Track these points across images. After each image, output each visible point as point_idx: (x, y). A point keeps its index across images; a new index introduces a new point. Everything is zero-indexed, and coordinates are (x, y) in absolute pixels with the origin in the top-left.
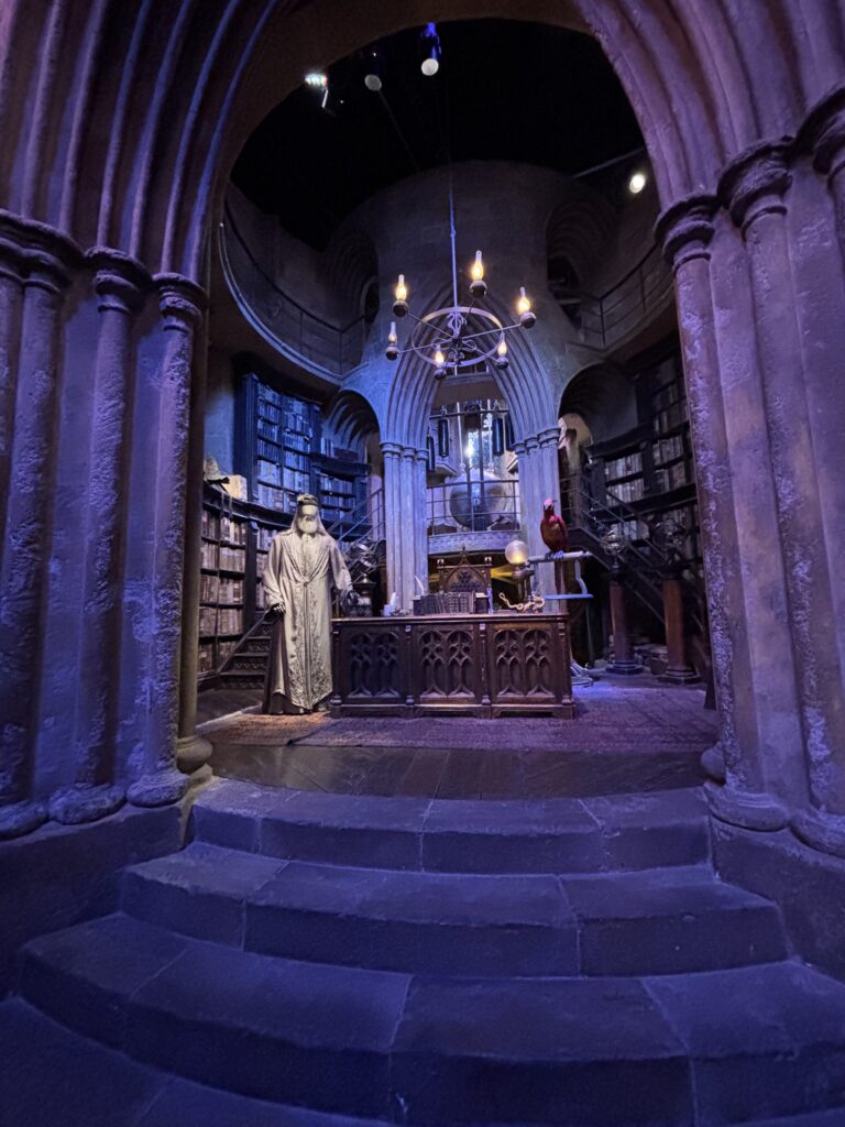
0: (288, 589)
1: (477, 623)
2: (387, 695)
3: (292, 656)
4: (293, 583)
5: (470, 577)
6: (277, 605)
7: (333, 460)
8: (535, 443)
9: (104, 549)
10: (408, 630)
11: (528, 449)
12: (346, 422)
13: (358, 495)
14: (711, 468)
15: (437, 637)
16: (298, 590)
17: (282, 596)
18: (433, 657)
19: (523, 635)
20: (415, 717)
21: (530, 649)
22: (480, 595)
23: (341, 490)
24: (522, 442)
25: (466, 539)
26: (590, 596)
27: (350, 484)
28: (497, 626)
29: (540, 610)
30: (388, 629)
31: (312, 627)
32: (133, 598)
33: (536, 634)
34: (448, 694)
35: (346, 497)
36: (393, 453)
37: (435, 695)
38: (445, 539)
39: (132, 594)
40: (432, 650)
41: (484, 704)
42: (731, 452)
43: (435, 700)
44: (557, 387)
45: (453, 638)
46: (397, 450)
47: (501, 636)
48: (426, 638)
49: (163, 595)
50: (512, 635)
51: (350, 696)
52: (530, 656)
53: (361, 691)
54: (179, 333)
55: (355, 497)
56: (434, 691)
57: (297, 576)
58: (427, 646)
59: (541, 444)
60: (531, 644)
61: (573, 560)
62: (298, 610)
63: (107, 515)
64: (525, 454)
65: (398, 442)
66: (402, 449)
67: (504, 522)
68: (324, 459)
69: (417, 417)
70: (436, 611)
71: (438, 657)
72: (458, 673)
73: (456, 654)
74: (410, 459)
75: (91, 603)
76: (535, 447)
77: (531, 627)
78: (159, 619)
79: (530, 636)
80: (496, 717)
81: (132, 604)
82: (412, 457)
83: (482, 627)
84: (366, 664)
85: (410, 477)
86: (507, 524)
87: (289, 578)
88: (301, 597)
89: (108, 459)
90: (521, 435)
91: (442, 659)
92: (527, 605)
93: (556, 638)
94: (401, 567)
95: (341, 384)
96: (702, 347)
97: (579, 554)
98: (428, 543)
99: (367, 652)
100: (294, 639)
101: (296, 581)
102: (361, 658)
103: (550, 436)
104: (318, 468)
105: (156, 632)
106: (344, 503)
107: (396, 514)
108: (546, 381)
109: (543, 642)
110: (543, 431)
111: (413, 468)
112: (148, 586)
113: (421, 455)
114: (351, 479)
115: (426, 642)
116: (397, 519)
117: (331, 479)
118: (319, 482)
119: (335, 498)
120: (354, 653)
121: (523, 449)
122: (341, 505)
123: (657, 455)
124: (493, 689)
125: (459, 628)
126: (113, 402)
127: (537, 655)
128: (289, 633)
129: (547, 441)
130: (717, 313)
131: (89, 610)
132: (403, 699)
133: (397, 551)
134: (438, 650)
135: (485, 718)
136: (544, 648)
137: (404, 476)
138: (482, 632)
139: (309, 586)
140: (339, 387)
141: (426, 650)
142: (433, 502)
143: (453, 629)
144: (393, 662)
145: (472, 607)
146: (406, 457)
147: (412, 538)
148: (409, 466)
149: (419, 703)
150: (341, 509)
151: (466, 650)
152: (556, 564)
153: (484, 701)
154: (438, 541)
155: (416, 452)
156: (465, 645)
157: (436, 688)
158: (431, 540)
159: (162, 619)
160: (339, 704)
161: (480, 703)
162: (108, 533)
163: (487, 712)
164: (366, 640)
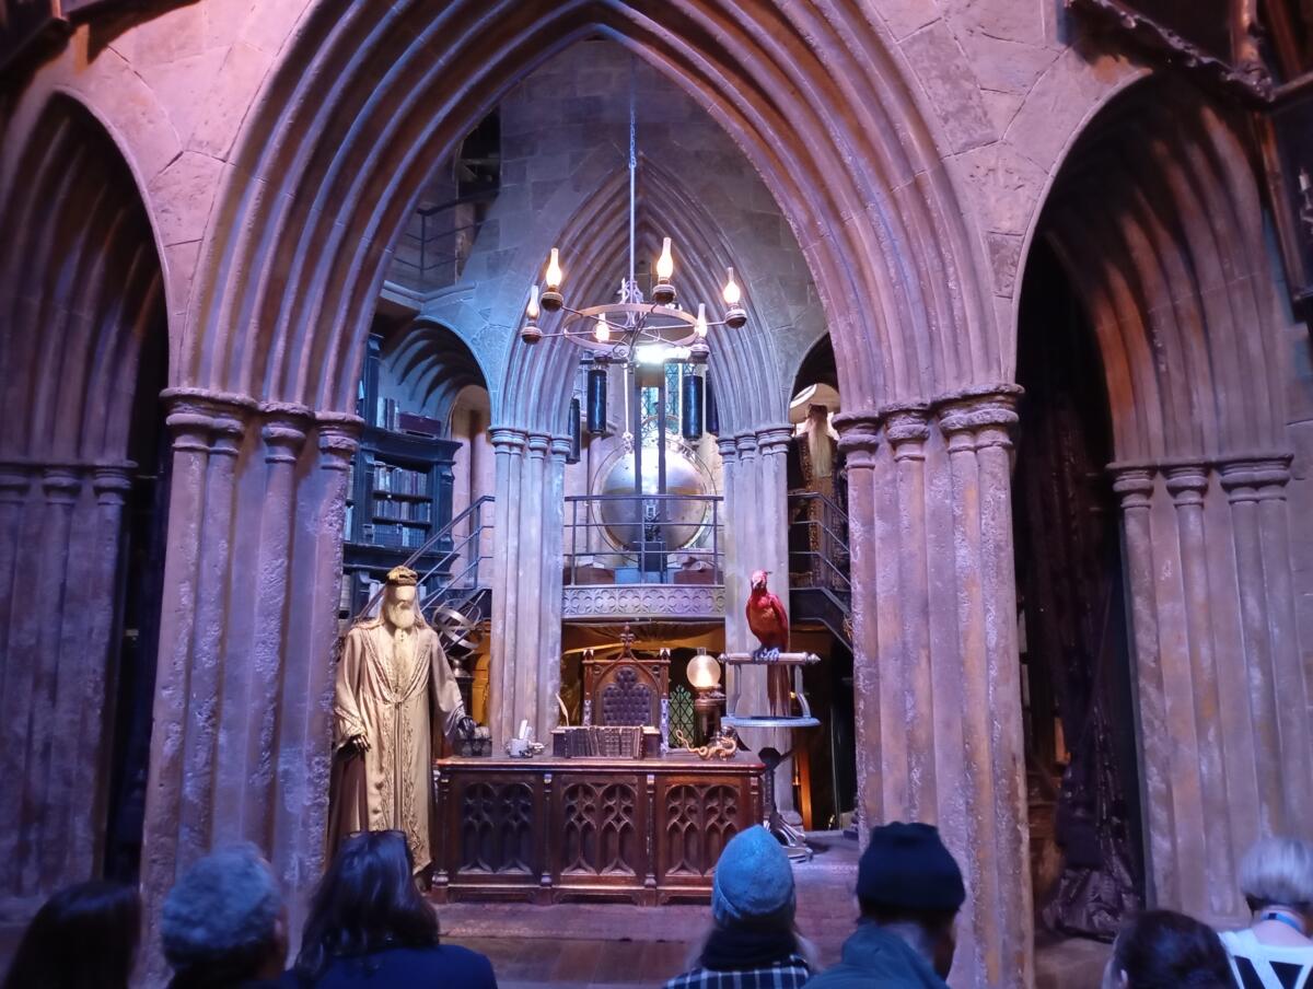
0: (373, 712)
1: (642, 773)
2: (514, 872)
3: (376, 812)
4: (380, 703)
5: (634, 680)
6: (359, 736)
7: (397, 437)
8: (752, 444)
9: (269, 717)
10: (548, 781)
11: (741, 451)
12: (424, 364)
13: (437, 499)
14: (862, 668)
15: (588, 792)
16: (387, 714)
17: (363, 723)
18: (580, 819)
19: (703, 793)
20: (553, 903)
21: (713, 811)
22: (650, 730)
23: (406, 491)
24: (732, 437)
25: (630, 595)
26: (815, 721)
27: (423, 477)
28: (670, 779)
29: (729, 756)
30: (519, 778)
31: (405, 769)
32: (286, 767)
33: (721, 791)
34: (599, 871)
35: (414, 501)
36: (511, 445)
37: (581, 873)
38: (593, 594)
39: (287, 762)
40: (579, 809)
41: (647, 886)
42: (881, 656)
43: (580, 879)
44: (790, 357)
45: (610, 793)
46: (518, 440)
47: (675, 793)
48: (573, 793)
49: (318, 763)
50: (690, 792)
51: (460, 872)
52: (712, 821)
53: (476, 865)
54: (339, 473)
55: (430, 501)
56: (579, 867)
57: (385, 693)
58: (573, 803)
59: (762, 447)
60: (714, 804)
61: (793, 665)
62: (386, 744)
63: (272, 683)
64: (735, 458)
65: (519, 426)
66: (527, 436)
67: (696, 568)
68: (381, 437)
69: (555, 381)
70: (588, 753)
71: (588, 819)
72: (614, 843)
73: (613, 816)
74: (539, 454)
75: (256, 775)
76: (752, 449)
77: (715, 782)
78: (312, 789)
79: (712, 794)
80: (664, 904)
81: (286, 772)
82: (544, 451)
83: (651, 780)
84: (486, 826)
85: (538, 485)
86: (702, 571)
87: (375, 696)
88: (391, 724)
89: (274, 623)
90: (732, 424)
91: (593, 823)
92: (713, 750)
93: (747, 796)
94: (515, 645)
95: (422, 307)
96: (862, 552)
97: (801, 656)
98: (564, 598)
99: (488, 810)
100: (379, 786)
101: (385, 700)
102: (478, 817)
103: (774, 440)
104: (369, 452)
105: (308, 803)
106: (411, 512)
107: (512, 551)
108: (772, 347)
109: (730, 803)
110: (764, 427)
111: (544, 467)
112: (300, 753)
113: (559, 446)
114: (423, 467)
115: (572, 798)
116: (512, 558)
117: (390, 470)
118: (370, 479)
119: (395, 504)
120: (468, 810)
121: (733, 448)
122: (404, 517)
124: (661, 863)
125: (620, 780)
126: (280, 561)
127: (721, 820)
128: (373, 776)
129: (771, 445)
130: (878, 523)
131: (253, 783)
132: (536, 878)
133: (510, 614)
134: (589, 810)
135: (647, 905)
136: (731, 811)
137: (527, 481)
138: (650, 787)
139: (403, 708)
140: (417, 313)
141: (571, 809)
142: (574, 526)
143: (609, 783)
144: (524, 826)
145: (638, 748)
146: (532, 449)
147: (537, 592)
148: (538, 463)
149: (559, 883)
150: (406, 524)
151: (628, 810)
152: (769, 667)
153: (647, 882)
154: (582, 596)
155: (550, 440)
156: (627, 803)
157: (583, 863)
158: (569, 594)
159: (316, 789)
160: (445, 884)
161: (642, 884)
162: (272, 700)
163: (652, 897)
164: (487, 792)
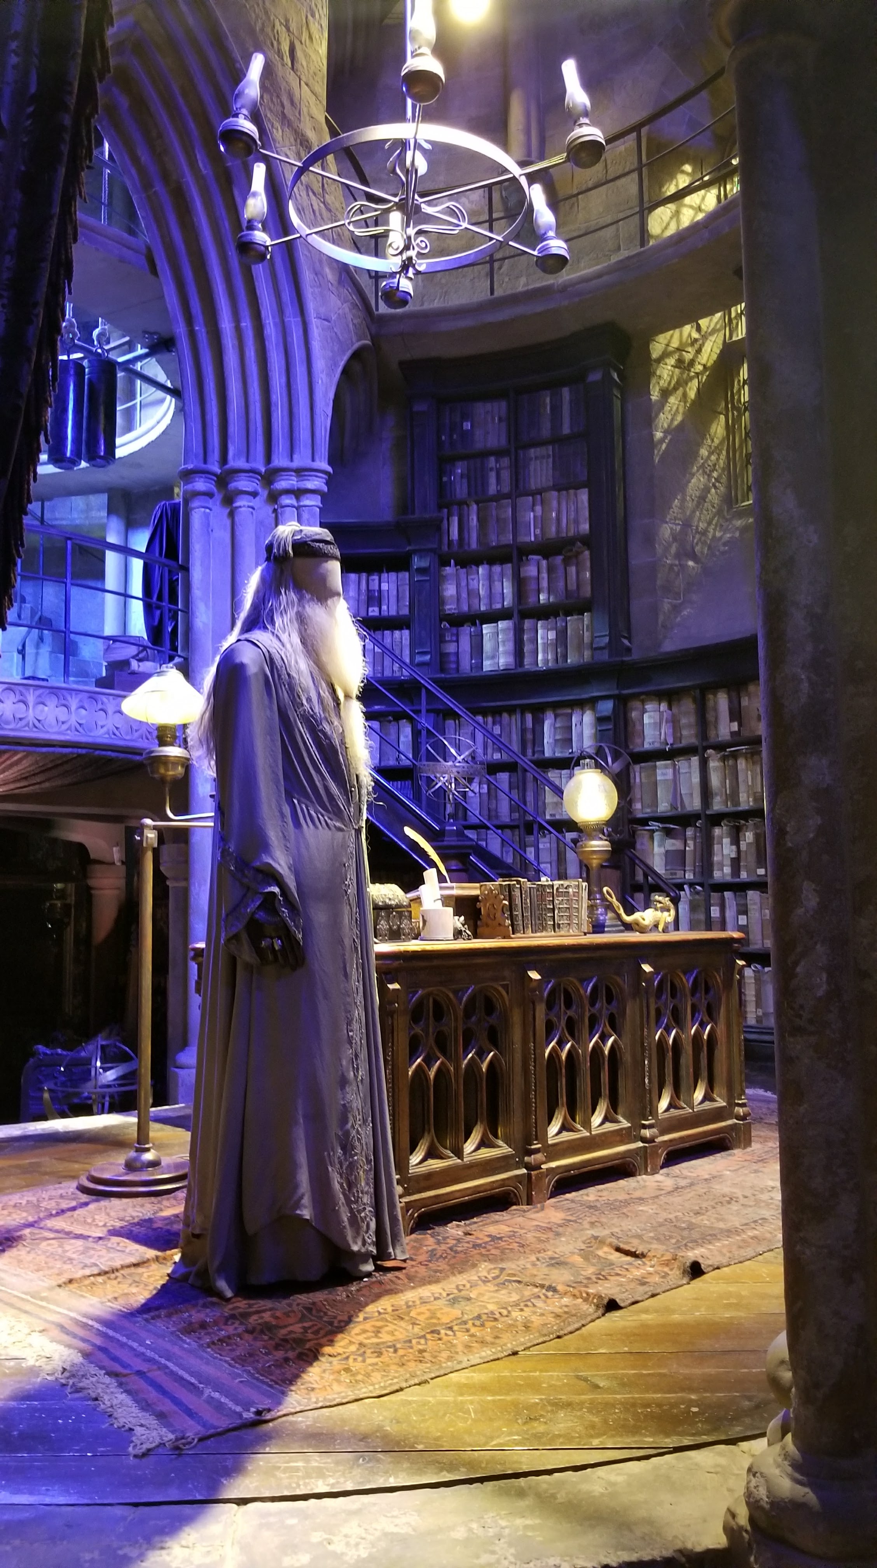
8: (257, 484)
11: (233, 493)
24: (215, 467)
30: (490, 974)
37: (570, 1136)
43: (571, 1145)
51: (413, 1171)
53: (432, 1152)
56: (564, 1126)
64: (213, 503)
90: (205, 447)
110: (290, 463)
121: (211, 487)
123: (450, 590)
145: (586, 917)
149: (549, 1160)
